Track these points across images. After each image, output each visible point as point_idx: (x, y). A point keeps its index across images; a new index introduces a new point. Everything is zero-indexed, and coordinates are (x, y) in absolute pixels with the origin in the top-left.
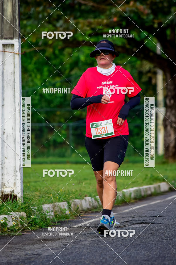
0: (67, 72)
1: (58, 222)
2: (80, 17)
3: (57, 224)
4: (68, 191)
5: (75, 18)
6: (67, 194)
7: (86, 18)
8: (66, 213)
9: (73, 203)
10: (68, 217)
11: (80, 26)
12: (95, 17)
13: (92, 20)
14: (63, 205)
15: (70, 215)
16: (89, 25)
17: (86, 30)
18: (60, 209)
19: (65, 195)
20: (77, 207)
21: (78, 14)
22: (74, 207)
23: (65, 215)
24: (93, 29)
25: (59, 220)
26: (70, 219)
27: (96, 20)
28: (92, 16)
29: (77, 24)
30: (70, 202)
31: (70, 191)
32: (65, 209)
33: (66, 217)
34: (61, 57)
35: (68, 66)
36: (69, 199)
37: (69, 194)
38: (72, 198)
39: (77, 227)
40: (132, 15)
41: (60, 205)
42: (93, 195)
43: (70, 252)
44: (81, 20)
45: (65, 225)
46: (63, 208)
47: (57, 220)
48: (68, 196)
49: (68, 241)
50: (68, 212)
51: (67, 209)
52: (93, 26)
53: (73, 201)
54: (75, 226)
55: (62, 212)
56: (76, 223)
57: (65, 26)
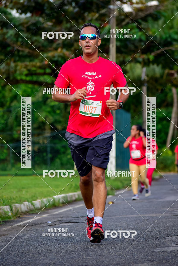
0: (8, 104)
1: (3, 222)
2: (18, 60)
3: (2, 223)
4: (10, 197)
5: (15, 62)
6: (10, 200)
7: (23, 61)
8: (9, 215)
9: (14, 207)
10: (10, 217)
11: (18, 68)
12: (31, 61)
13: (28, 63)
14: (7, 208)
15: (11, 216)
16: (26, 67)
17: (23, 71)
18: (4, 211)
19: (7, 201)
20: (17, 210)
21: (17, 58)
22: (15, 210)
23: (8, 216)
24: (29, 70)
25: (4, 220)
26: (12, 219)
27: (31, 63)
28: (28, 59)
29: (16, 66)
30: (13, 205)
32: (8, 211)
33: (9, 217)
34: (4, 92)
35: (8, 99)
36: (11, 203)
37: (11, 199)
38: (13, 203)
39: (18, 226)
40: (60, 59)
41: (4, 208)
42: (30, 200)
43: (13, 245)
44: (19, 64)
45: (8, 224)
46: (6, 210)
47: (2, 220)
48: (11, 201)
49: (11, 237)
50: (10, 214)
51: (9, 211)
52: (29, 68)
53: (14, 205)
54: (16, 225)
55: (6, 214)
56: (17, 222)
57: (6, 68)
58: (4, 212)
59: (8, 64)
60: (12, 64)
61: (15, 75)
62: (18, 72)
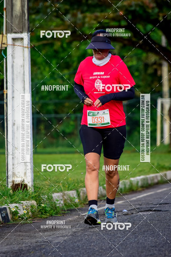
0: (75, 64)
1: (68, 210)
2: (87, 11)
3: (66, 212)
4: (77, 180)
5: (82, 12)
6: (76, 183)
7: (93, 12)
8: (76, 201)
9: (82, 192)
10: (77, 205)
11: (87, 20)
12: (102, 11)
13: (98, 14)
14: (73, 194)
15: (79, 204)
16: (96, 18)
17: (93, 24)
18: (70, 197)
19: (74, 184)
20: (85, 195)
21: (85, 8)
22: (83, 195)
23: (74, 203)
24: (99, 22)
25: (69, 208)
26: (80, 207)
27: (103, 14)
28: (98, 9)
29: (84, 18)
30: (80, 190)
31: (79, 180)
32: (74, 198)
33: (76, 205)
34: (69, 50)
35: (75, 59)
36: (78, 188)
37: (78, 183)
38: (81, 187)
40: (138, 9)
41: (70, 194)
42: (102, 183)
43: (79, 239)
44: (88, 14)
45: (74, 213)
46: (72, 196)
47: (66, 208)
48: (77, 185)
49: (78, 229)
50: (77, 200)
51: (76, 197)
52: (99, 20)
53: (82, 190)
54: (84, 214)
55: (71, 201)
56: (85, 211)
57: (73, 20)
58: (69, 199)
59: (74, 16)
60: (80, 16)
61: (84, 29)
62: (86, 25)
